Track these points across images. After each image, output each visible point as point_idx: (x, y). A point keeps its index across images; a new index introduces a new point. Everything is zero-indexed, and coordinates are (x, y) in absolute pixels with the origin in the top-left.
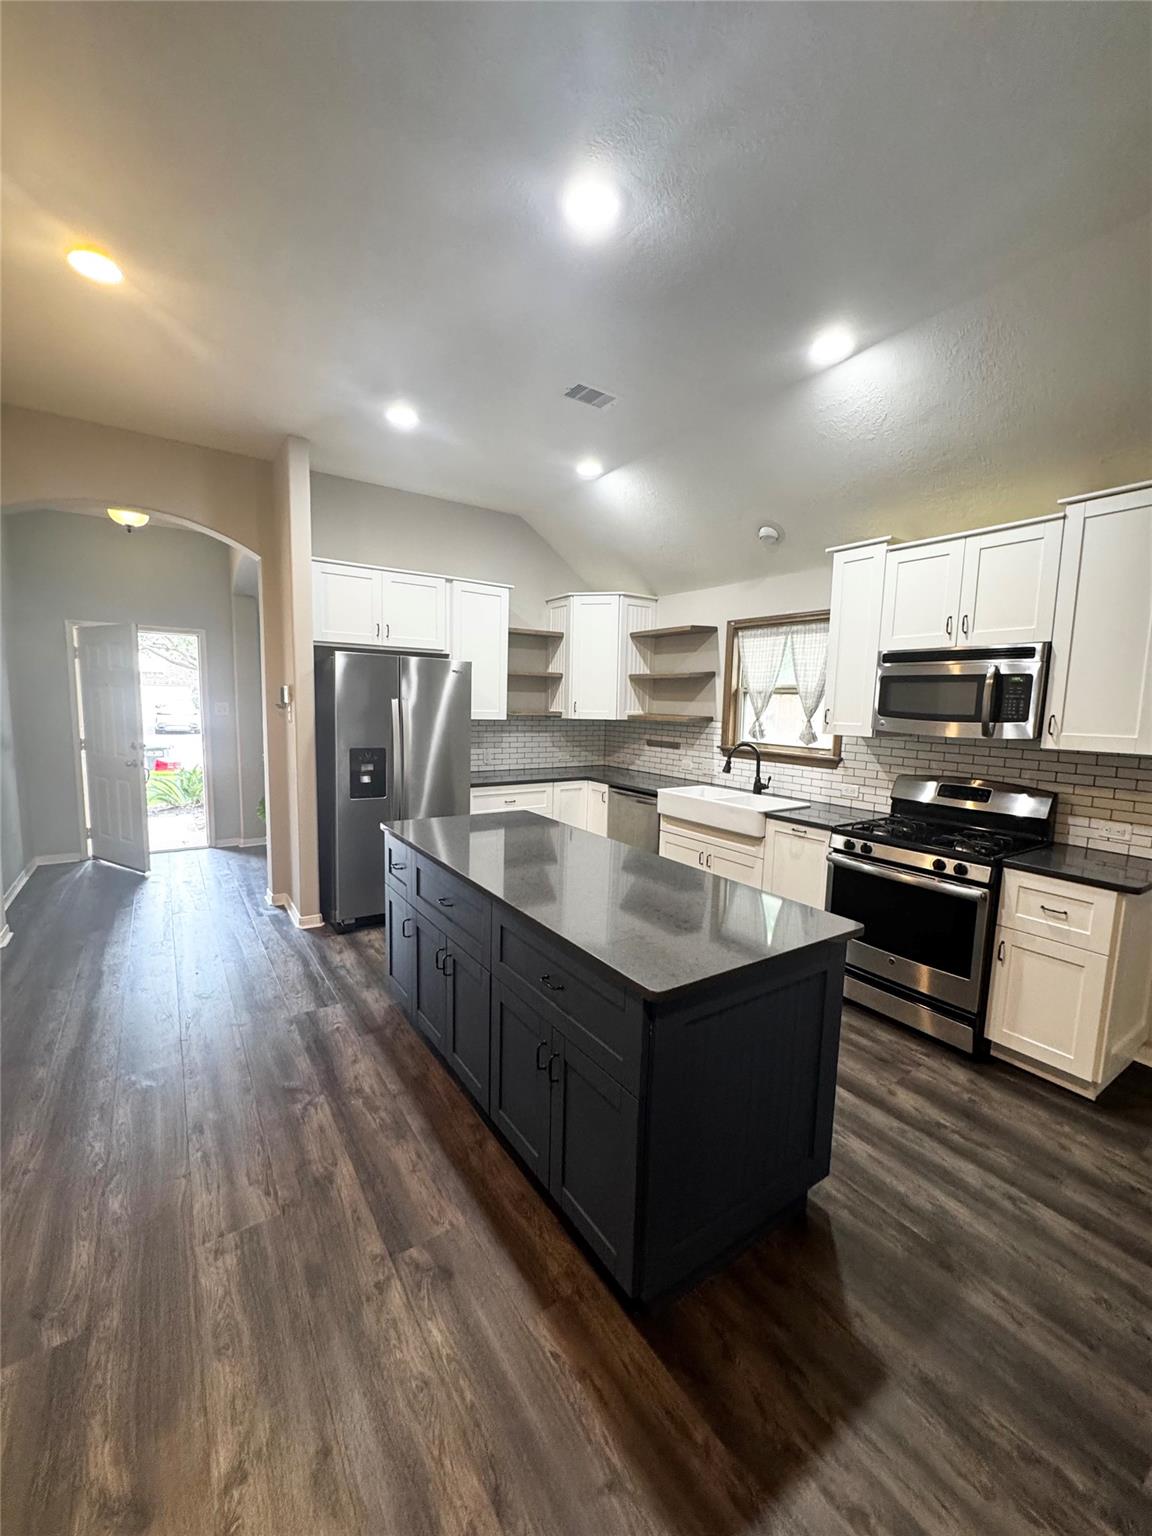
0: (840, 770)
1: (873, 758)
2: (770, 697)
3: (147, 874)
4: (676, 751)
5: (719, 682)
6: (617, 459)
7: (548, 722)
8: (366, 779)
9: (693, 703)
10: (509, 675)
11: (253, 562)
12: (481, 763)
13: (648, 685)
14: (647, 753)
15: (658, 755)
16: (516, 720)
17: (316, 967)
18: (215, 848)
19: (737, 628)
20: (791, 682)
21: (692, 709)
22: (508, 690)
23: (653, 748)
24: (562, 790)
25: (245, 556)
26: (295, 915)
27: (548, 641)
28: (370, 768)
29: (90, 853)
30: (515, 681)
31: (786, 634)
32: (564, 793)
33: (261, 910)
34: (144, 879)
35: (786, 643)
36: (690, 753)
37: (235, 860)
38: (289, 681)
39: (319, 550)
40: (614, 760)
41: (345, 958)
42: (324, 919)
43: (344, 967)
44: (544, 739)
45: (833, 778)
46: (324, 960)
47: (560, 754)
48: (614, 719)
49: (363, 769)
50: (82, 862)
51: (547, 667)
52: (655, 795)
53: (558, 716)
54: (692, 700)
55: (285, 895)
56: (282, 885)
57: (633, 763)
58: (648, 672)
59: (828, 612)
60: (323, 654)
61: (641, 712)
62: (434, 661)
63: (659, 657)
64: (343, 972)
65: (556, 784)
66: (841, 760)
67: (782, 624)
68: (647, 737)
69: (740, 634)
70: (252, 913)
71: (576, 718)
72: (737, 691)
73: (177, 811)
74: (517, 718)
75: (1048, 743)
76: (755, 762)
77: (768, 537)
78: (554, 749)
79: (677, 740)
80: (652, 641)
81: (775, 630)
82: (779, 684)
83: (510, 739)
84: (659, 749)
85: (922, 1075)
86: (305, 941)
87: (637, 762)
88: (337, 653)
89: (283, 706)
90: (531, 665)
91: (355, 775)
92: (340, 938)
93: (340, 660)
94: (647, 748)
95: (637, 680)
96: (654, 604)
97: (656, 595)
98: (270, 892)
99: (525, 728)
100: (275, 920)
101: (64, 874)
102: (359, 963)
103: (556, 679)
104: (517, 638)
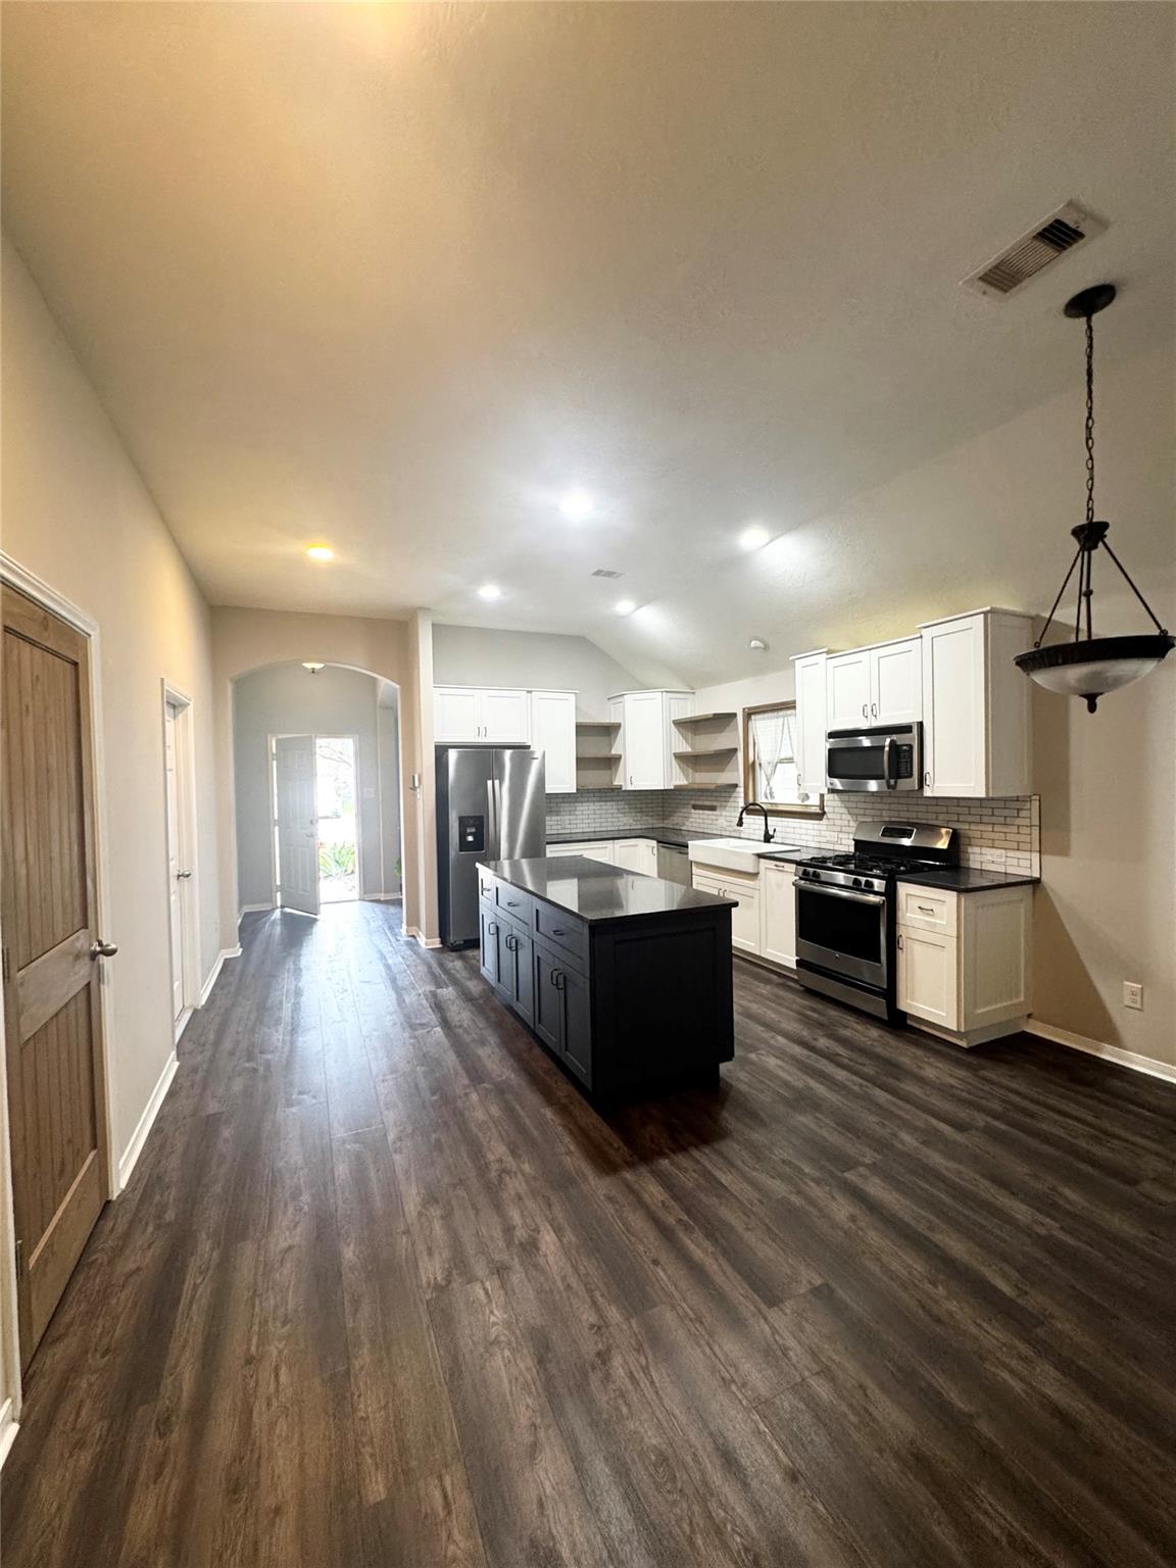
0: (824, 821)
1: (844, 811)
2: (776, 766)
3: (318, 917)
4: (714, 812)
5: (740, 755)
6: (644, 600)
7: (613, 793)
8: (470, 838)
9: (724, 774)
10: (577, 759)
11: (396, 689)
12: (559, 827)
13: (687, 760)
14: (695, 816)
15: (702, 816)
16: (583, 794)
17: (437, 970)
18: (364, 900)
19: (750, 713)
20: (789, 755)
21: (724, 778)
22: (577, 769)
23: (698, 811)
24: (621, 847)
25: (387, 685)
26: (422, 940)
27: (610, 730)
28: (473, 830)
29: (279, 904)
30: (582, 763)
31: (783, 716)
32: (622, 849)
33: (399, 938)
34: (315, 920)
35: (783, 725)
36: (724, 813)
37: (378, 908)
38: (418, 770)
39: (438, 680)
40: (668, 824)
41: (456, 964)
42: (442, 943)
43: (455, 969)
44: (610, 807)
45: (821, 827)
46: (441, 965)
47: (625, 819)
48: (662, 788)
49: (468, 831)
50: (273, 909)
51: (610, 750)
52: (687, 847)
53: (620, 788)
54: (723, 771)
55: (415, 928)
56: (413, 921)
57: (684, 824)
58: (689, 750)
59: (794, 702)
60: (441, 751)
61: (685, 782)
62: (522, 750)
63: (697, 737)
64: (453, 971)
65: (616, 841)
66: (824, 813)
67: (781, 709)
68: (693, 802)
69: (753, 717)
70: (393, 940)
71: (633, 788)
72: (754, 762)
73: (330, 878)
74: (588, 791)
75: (928, 792)
76: (763, 818)
77: (756, 648)
78: (619, 815)
79: (714, 804)
80: (691, 726)
81: (775, 714)
82: (782, 756)
83: (581, 808)
84: (701, 812)
85: (847, 1033)
86: (429, 956)
87: (687, 823)
88: (450, 750)
89: (414, 788)
90: (596, 749)
91: (462, 836)
92: (453, 954)
93: (453, 755)
94: (693, 811)
95: (681, 758)
96: (691, 696)
97: (693, 689)
98: (404, 926)
99: (594, 799)
100: (408, 944)
101: (264, 917)
102: (465, 968)
103: (617, 759)
104: (582, 730)
